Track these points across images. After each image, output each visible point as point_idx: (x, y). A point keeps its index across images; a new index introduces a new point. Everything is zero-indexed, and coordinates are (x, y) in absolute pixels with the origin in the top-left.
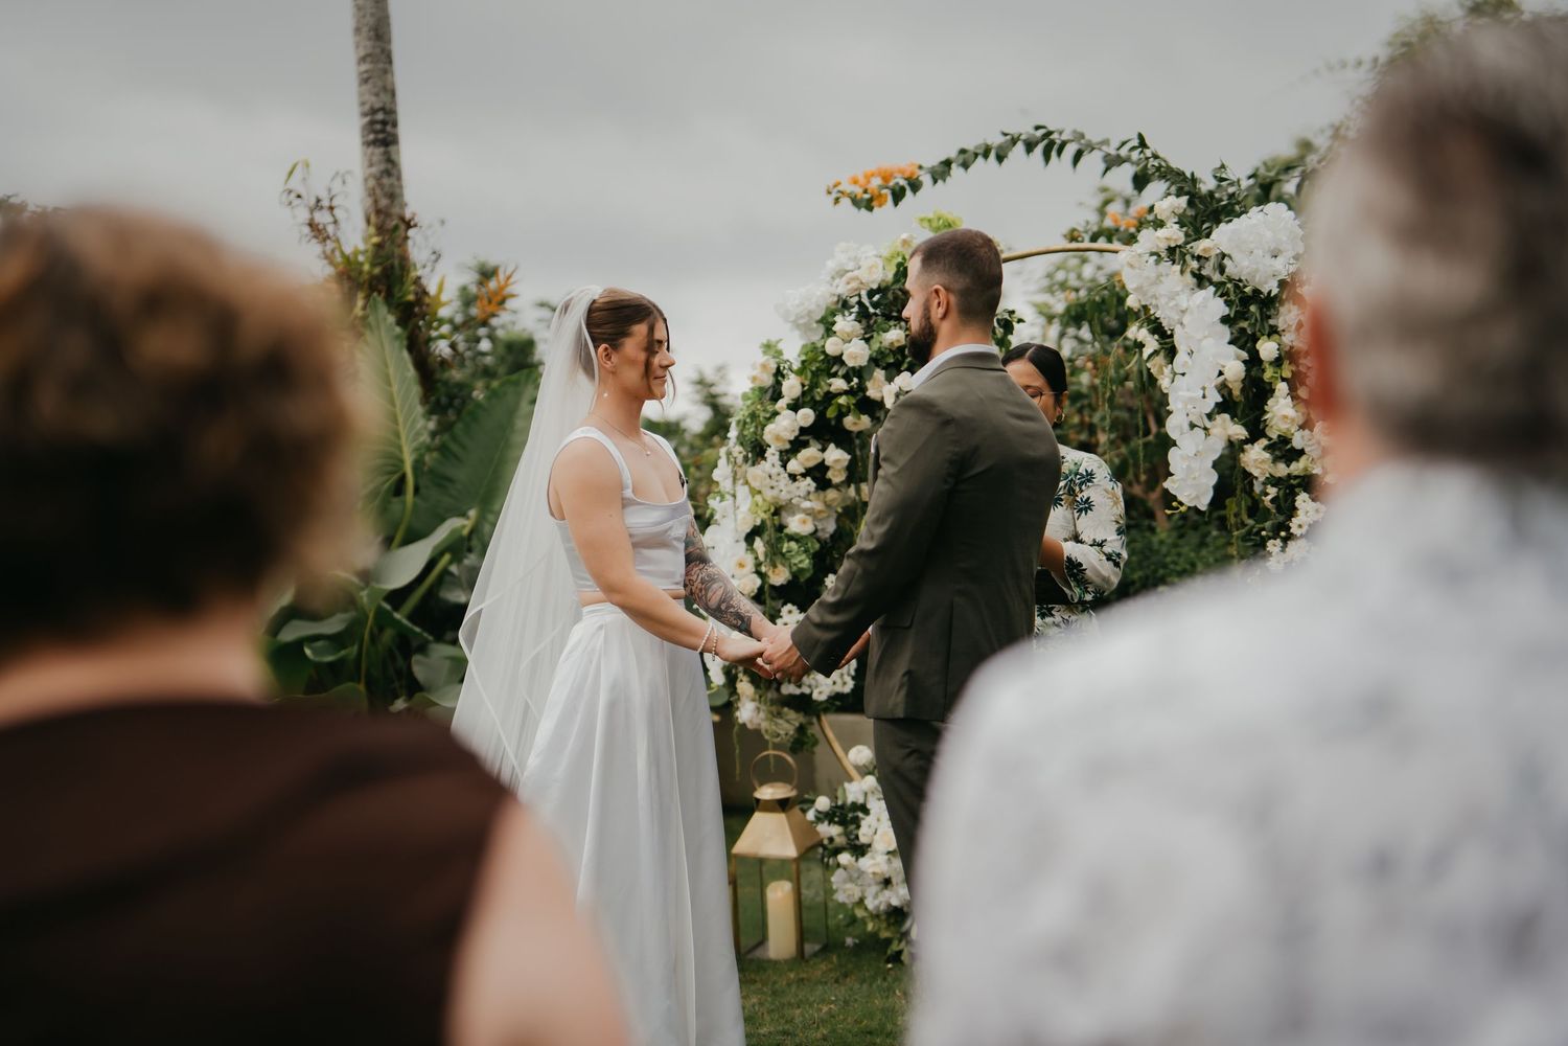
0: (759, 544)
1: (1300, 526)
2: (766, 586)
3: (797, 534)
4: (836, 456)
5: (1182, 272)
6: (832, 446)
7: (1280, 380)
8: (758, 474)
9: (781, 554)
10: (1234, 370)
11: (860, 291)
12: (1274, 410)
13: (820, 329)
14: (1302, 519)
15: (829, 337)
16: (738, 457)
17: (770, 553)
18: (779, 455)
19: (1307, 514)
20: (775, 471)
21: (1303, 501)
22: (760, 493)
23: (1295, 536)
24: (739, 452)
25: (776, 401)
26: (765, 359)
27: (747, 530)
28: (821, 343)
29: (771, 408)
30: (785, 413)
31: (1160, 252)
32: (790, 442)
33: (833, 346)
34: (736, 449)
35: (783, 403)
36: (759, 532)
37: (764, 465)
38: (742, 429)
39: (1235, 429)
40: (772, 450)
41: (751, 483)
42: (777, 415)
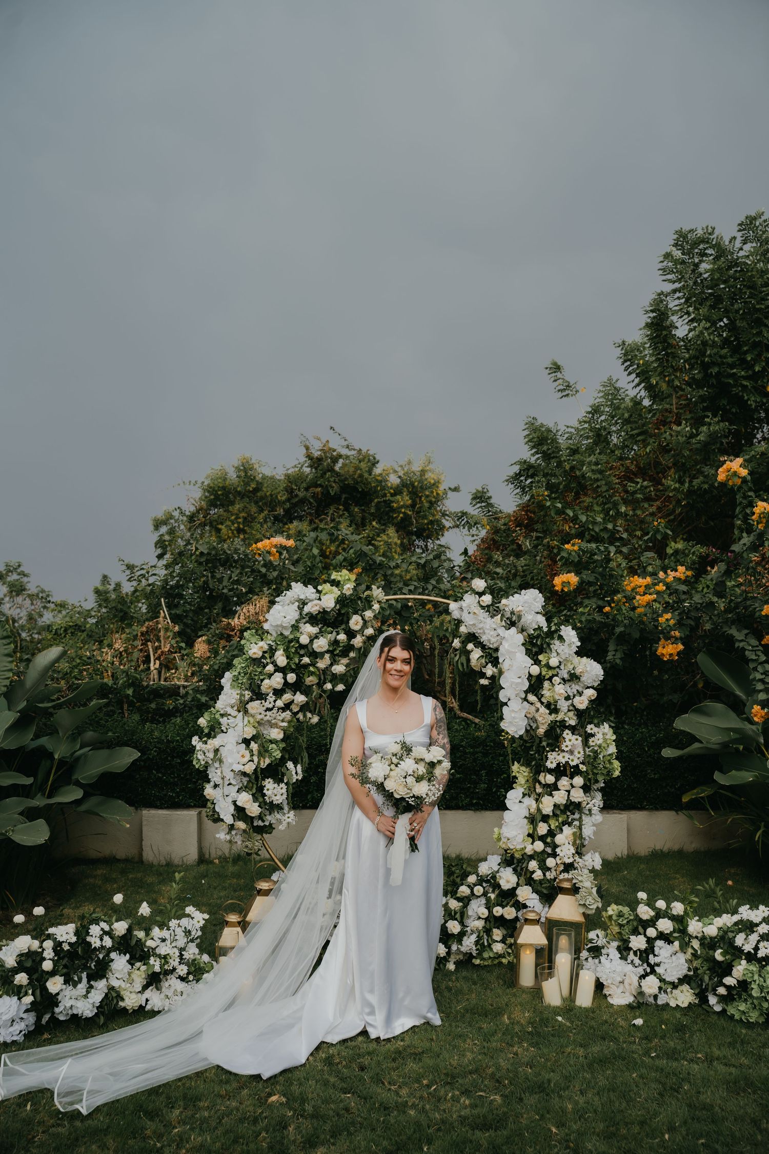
0: (254, 746)
1: (567, 746)
2: (259, 770)
3: (275, 739)
4: (300, 698)
5: (501, 620)
6: (298, 693)
7: (553, 676)
8: (255, 707)
9: (267, 751)
10: (535, 670)
11: (319, 612)
12: (550, 690)
13: (290, 629)
14: (568, 743)
15: (298, 635)
16: (247, 697)
17: (262, 750)
18: (274, 698)
19: (570, 740)
20: (271, 706)
21: (567, 734)
22: (253, 716)
23: (563, 751)
24: (248, 694)
25: (264, 667)
26: (261, 644)
27: (249, 737)
28: (291, 637)
29: (259, 670)
30: (277, 674)
31: (483, 607)
32: (275, 689)
33: (304, 640)
34: (247, 692)
35: (270, 668)
36: (255, 738)
37: (259, 702)
38: (236, 679)
39: (532, 698)
40: (271, 695)
41: (250, 711)
42: (270, 676)
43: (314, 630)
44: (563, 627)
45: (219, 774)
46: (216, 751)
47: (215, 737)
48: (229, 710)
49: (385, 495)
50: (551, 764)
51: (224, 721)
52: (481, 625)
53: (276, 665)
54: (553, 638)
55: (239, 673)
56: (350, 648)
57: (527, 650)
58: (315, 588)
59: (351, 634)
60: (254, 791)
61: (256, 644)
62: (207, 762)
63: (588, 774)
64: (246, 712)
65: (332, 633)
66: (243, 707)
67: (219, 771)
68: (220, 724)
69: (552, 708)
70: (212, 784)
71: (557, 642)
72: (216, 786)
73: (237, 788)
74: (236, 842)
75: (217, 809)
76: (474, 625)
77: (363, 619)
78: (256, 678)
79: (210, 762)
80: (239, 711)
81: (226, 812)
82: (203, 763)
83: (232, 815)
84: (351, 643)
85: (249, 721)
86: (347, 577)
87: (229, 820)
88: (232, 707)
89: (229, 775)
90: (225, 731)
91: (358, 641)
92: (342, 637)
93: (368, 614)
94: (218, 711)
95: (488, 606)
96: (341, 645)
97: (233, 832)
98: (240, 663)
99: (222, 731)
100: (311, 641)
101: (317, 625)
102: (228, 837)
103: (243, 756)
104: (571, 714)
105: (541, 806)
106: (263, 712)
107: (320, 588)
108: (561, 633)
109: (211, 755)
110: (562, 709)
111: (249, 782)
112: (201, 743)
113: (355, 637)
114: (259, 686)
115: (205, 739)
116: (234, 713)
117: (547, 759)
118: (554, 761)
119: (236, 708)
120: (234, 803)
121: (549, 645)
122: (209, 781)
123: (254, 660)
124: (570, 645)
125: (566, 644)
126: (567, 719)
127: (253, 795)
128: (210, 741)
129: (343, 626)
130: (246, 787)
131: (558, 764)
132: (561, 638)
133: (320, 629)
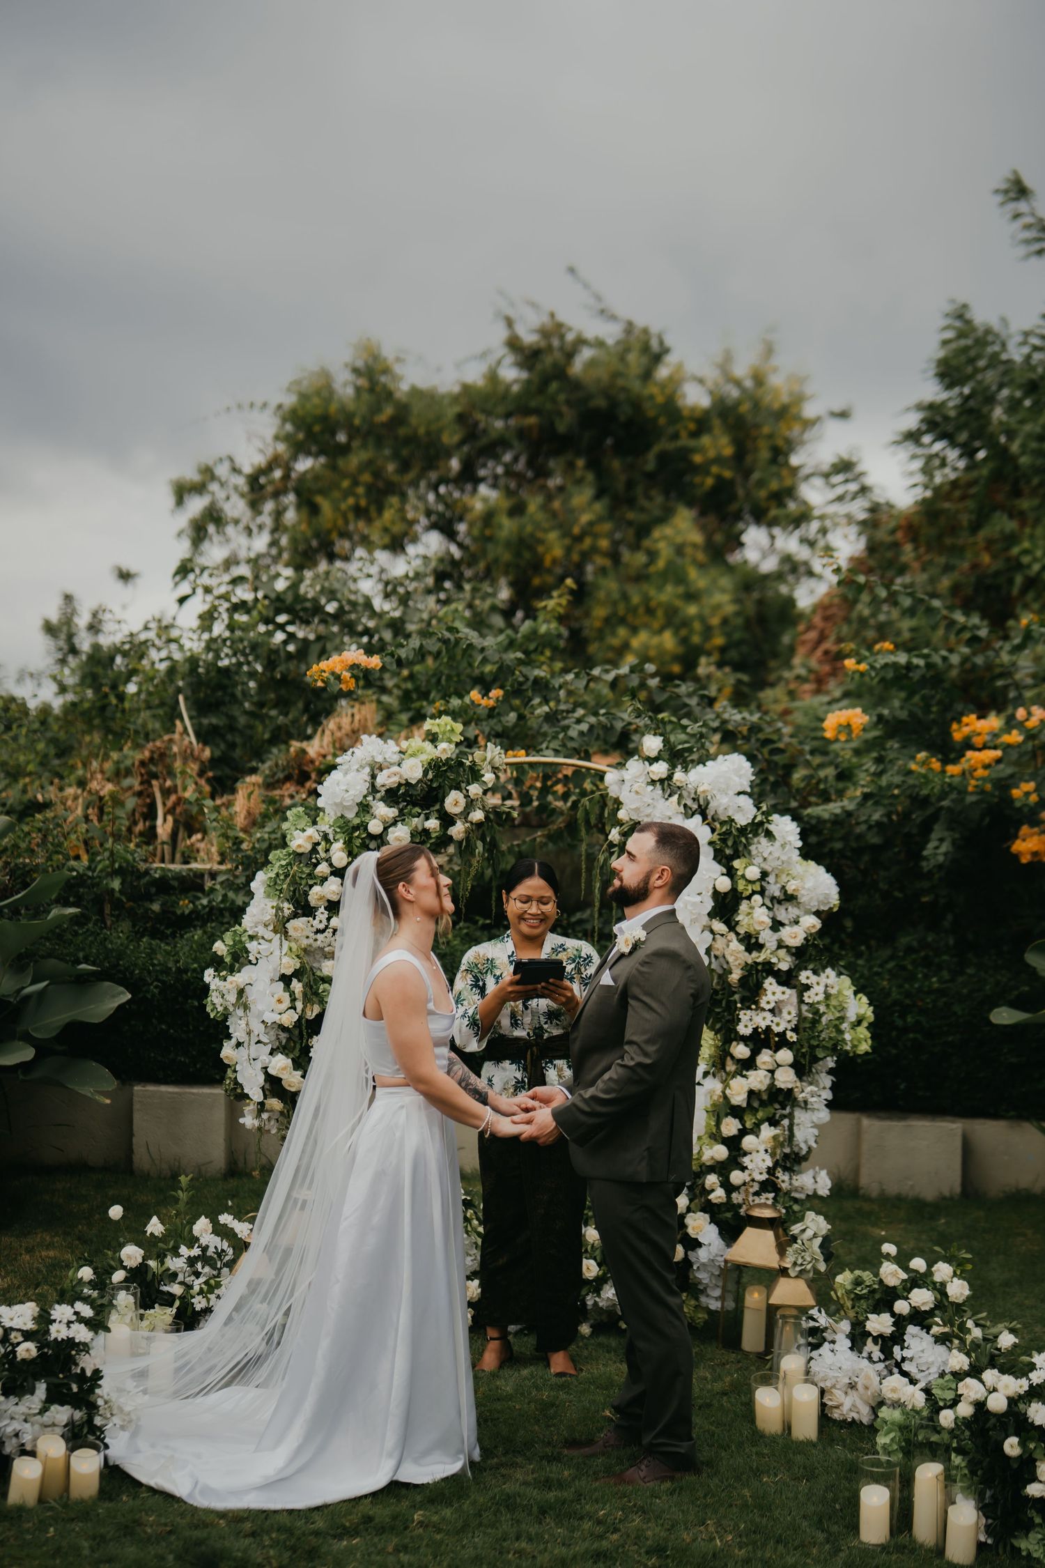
0: (297, 986)
1: (769, 1002)
2: (304, 1022)
7: (754, 893)
8: (299, 926)
9: (316, 994)
10: (724, 884)
11: (400, 785)
12: (749, 914)
13: (356, 809)
14: (770, 997)
15: (367, 818)
16: (287, 913)
17: (309, 993)
18: (326, 914)
19: (774, 993)
20: (322, 926)
21: (770, 984)
22: (296, 941)
23: (763, 1010)
24: (288, 908)
25: (316, 865)
26: (311, 831)
27: (289, 972)
28: (357, 821)
29: (307, 870)
30: (332, 878)
31: (653, 782)
32: (329, 901)
33: (375, 827)
34: (286, 905)
35: (323, 868)
36: (298, 974)
37: (305, 919)
38: (273, 884)
39: (719, 926)
40: (322, 910)
41: (291, 932)
42: (324, 880)
43: (392, 812)
44: (775, 817)
45: (244, 1026)
46: (241, 992)
47: (239, 971)
48: (261, 931)
49: (676, 436)
50: (744, 1029)
51: (252, 946)
52: (648, 811)
53: (331, 865)
54: (756, 835)
55: (277, 875)
56: (445, 840)
57: (716, 851)
58: (398, 745)
59: (447, 820)
60: (297, 1053)
61: (303, 830)
62: (226, 1008)
63: (802, 1046)
64: (286, 933)
65: (418, 815)
66: (281, 927)
67: (243, 1023)
68: (247, 952)
69: (751, 943)
70: (233, 1041)
71: (763, 840)
72: (239, 1044)
73: (270, 1047)
74: (269, 1131)
75: (240, 1080)
76: (637, 810)
77: (467, 796)
78: (304, 882)
79: (231, 1009)
80: (275, 931)
81: (253, 1086)
82: (220, 1009)
83: (263, 1088)
84: (449, 832)
85: (290, 949)
86: (449, 728)
87: (256, 1094)
88: (266, 926)
89: (258, 1029)
90: (254, 961)
91: (458, 830)
92: (433, 824)
93: (475, 789)
94: (245, 931)
95: (662, 781)
96: (434, 835)
97: (265, 1116)
98: (279, 859)
99: (250, 962)
100: (386, 829)
101: (397, 803)
102: (256, 1123)
103: (279, 1001)
104: (782, 952)
105: (728, 1092)
106: (312, 935)
107: (404, 744)
108: (771, 827)
109: (232, 998)
110: (767, 945)
111: (289, 1039)
112: (217, 979)
113: (453, 823)
114: (306, 894)
115: (224, 973)
116: (268, 934)
117: (739, 1020)
118: (749, 1024)
119: (271, 927)
120: (266, 1068)
121: (749, 844)
122: (229, 1037)
123: (298, 856)
124: (783, 846)
125: (777, 844)
126: (774, 960)
127: (293, 1060)
128: (230, 978)
129: (437, 807)
130: (285, 1048)
131: (755, 1029)
132: (769, 835)
133: (401, 811)
